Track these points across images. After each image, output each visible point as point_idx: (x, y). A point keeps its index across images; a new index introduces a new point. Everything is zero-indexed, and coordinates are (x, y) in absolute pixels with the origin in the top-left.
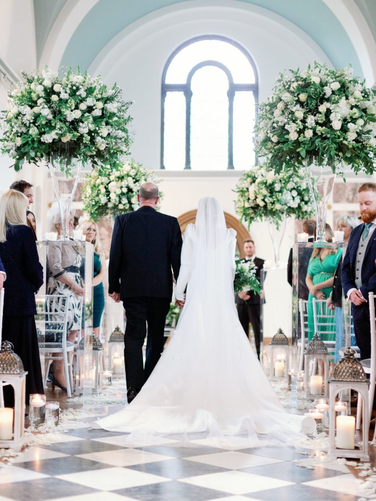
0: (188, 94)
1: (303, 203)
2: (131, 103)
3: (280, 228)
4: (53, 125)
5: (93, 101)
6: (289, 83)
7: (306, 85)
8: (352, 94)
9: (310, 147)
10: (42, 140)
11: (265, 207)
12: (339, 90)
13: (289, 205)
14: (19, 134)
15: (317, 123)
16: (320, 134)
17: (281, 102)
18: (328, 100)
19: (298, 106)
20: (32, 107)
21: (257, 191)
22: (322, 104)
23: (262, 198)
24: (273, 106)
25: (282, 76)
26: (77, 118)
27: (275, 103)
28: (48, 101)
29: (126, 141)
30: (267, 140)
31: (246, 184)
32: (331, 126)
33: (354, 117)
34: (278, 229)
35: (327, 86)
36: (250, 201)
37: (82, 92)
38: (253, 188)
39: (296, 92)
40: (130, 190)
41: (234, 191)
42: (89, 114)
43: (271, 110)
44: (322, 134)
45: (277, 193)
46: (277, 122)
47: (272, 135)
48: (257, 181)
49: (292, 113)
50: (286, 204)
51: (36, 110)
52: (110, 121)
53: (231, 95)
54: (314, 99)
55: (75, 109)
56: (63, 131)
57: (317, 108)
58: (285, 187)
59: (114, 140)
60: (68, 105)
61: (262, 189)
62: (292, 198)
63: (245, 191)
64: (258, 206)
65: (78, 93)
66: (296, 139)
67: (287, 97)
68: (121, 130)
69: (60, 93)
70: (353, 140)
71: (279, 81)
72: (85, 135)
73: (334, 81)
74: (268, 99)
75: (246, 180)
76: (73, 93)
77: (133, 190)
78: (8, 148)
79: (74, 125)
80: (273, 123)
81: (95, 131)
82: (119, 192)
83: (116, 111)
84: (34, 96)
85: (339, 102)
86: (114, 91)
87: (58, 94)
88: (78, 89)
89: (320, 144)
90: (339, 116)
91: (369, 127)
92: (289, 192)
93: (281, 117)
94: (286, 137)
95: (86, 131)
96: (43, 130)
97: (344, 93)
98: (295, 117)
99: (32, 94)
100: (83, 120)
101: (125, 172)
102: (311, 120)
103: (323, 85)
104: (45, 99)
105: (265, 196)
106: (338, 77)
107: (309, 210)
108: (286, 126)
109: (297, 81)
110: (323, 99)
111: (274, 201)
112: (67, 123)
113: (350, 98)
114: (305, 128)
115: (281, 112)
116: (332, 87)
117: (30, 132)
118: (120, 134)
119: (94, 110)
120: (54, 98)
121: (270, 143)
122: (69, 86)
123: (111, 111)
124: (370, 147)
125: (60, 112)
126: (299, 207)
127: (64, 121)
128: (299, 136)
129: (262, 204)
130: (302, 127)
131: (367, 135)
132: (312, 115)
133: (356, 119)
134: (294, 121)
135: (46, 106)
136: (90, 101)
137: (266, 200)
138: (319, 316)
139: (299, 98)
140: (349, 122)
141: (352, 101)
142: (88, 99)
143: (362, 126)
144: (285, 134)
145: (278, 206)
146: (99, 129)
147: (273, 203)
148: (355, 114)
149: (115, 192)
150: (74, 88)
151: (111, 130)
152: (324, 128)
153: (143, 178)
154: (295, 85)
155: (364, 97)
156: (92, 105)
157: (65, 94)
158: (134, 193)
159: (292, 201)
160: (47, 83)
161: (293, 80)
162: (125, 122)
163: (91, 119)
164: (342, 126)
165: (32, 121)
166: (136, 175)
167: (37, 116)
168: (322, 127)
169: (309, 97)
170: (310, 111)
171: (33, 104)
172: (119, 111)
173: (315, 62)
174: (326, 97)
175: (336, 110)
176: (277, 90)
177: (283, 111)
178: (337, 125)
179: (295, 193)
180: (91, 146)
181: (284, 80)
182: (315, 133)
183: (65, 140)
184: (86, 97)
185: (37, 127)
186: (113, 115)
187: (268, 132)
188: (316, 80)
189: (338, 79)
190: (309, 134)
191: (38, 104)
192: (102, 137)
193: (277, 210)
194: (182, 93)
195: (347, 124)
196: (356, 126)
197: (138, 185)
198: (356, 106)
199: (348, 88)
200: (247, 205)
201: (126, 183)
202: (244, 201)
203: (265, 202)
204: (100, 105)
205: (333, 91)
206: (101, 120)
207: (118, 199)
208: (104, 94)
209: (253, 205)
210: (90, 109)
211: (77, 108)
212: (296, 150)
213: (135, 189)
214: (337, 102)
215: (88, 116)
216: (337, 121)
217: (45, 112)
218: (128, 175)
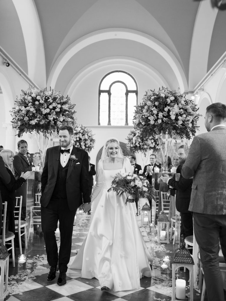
0: (110, 94)
1: (156, 145)
2: (75, 105)
3: (146, 156)
4: (36, 116)
5: (56, 104)
6: (150, 97)
7: (158, 98)
8: (180, 102)
9: (160, 128)
10: (30, 123)
11: (140, 146)
12: (174, 100)
13: (150, 146)
14: (20, 120)
15: (163, 116)
16: (165, 122)
17: (146, 106)
18: (169, 105)
19: (154, 108)
20: (25, 107)
21: (136, 140)
22: (166, 107)
23: (139, 143)
24: (142, 107)
25: (147, 93)
26: (47, 112)
27: (143, 106)
28: (33, 104)
29: (73, 123)
30: (140, 123)
31: (131, 137)
32: (170, 118)
33: (181, 113)
34: (145, 156)
35: (168, 98)
36: (133, 144)
37: (50, 100)
38: (134, 138)
39: (154, 101)
40: (80, 139)
41: (126, 139)
42: (53, 111)
43: (141, 109)
44: (166, 122)
45: (145, 141)
46: (145, 115)
47: (142, 121)
48: (136, 135)
49: (152, 111)
50: (149, 146)
51: (28, 108)
52: (64, 114)
53: (127, 94)
54: (162, 105)
55: (47, 108)
56: (40, 119)
57: (164, 109)
58: (148, 138)
59: (66, 123)
60: (43, 106)
61: (138, 139)
62: (151, 143)
63: (131, 140)
64: (136, 146)
65: (48, 101)
66: (153, 123)
67: (149, 103)
68: (70, 118)
69: (40, 100)
70: (181, 125)
71: (145, 95)
72: (52, 121)
73: (171, 96)
74: (140, 103)
75: (132, 134)
76: (46, 100)
77: (82, 139)
78: (15, 126)
79: (46, 116)
80: (143, 115)
81: (56, 119)
82: (75, 140)
83: (67, 109)
84: (27, 101)
85: (174, 106)
86: (67, 99)
87: (39, 101)
88: (48, 98)
89: (165, 126)
90: (174, 113)
91: (188, 118)
92: (150, 140)
93: (146, 113)
94: (149, 122)
95: (52, 119)
96: (31, 118)
97: (176, 102)
98: (153, 113)
99: (26, 101)
100: (51, 113)
101: (78, 131)
102: (161, 115)
103: (166, 97)
104: (32, 103)
105: (140, 142)
106: (173, 94)
107: (159, 148)
108: (149, 117)
109: (154, 96)
110: (166, 105)
111: (144, 144)
112: (42, 115)
113: (179, 104)
114: (158, 118)
115: (146, 111)
116: (171, 99)
117: (25, 119)
118: (70, 120)
119: (56, 108)
120: (37, 103)
121: (141, 125)
122: (44, 97)
123: (65, 109)
124: (189, 128)
125: (39, 110)
126: (155, 147)
127: (41, 114)
128: (155, 122)
129: (138, 145)
130: (156, 118)
131: (188, 122)
132: (161, 112)
133: (182, 114)
134: (152, 115)
135: (32, 107)
136: (54, 105)
137: (140, 144)
138: (164, 200)
139: (155, 104)
140: (179, 116)
141: (180, 105)
142: (53, 103)
143: (185, 118)
144: (148, 121)
145: (145, 147)
146: (58, 118)
147: (143, 145)
148: (182, 112)
149: (74, 140)
150: (47, 98)
151: (65, 118)
152: (167, 119)
153: (86, 133)
154: (153, 97)
155: (186, 104)
156: (55, 106)
157: (42, 101)
158: (82, 141)
159: (151, 144)
160: (34, 95)
161: (152, 95)
162: (73, 113)
163: (55, 113)
164: (176, 118)
165: (25, 114)
166: (83, 132)
167: (28, 111)
168: (166, 118)
169: (160, 104)
170: (160, 110)
171: (27, 105)
172: (69, 109)
173: (162, 86)
174: (168, 103)
175: (173, 110)
176: (145, 99)
177: (147, 110)
178: (173, 117)
179: (153, 141)
180: (55, 126)
181: (148, 95)
182: (162, 121)
183: (41, 123)
184: (53, 102)
185: (28, 117)
186: (66, 111)
187: (140, 120)
188: (163, 95)
189: (173, 95)
190: (160, 121)
191: (29, 106)
192: (60, 122)
193: (145, 148)
194: (107, 93)
195: (178, 117)
196: (182, 118)
197: (84, 137)
198: (182, 108)
199: (178, 99)
200: (132, 146)
201: (79, 136)
202: (131, 144)
203: (140, 145)
204: (59, 106)
205: (171, 101)
206: (59, 113)
207: (75, 143)
208: (61, 101)
209: (134, 146)
210: (54, 108)
211: (48, 107)
212: (153, 129)
213: (83, 139)
214: (173, 106)
215: (53, 112)
216: (173, 115)
217: (31, 110)
218: (80, 132)
